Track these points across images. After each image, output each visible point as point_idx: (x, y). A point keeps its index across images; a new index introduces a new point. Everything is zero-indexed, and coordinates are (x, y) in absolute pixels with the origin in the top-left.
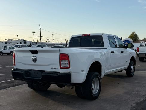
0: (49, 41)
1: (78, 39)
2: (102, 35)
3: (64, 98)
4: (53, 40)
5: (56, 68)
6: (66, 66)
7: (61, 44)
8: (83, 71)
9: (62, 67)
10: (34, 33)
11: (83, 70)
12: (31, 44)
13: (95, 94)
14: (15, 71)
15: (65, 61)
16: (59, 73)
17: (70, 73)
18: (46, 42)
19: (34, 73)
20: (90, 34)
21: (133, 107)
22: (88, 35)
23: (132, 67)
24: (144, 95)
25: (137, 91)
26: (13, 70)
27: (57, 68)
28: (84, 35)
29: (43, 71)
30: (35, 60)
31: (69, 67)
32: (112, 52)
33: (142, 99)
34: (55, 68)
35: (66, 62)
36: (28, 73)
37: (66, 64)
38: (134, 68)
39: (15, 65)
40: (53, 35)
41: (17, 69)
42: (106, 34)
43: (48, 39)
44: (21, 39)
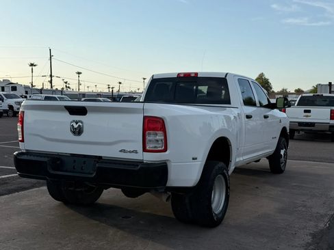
0: (69, 87)
1: (168, 83)
2: (226, 76)
3: (142, 222)
4: (79, 84)
5: (133, 152)
6: (158, 146)
7: (99, 95)
8: (196, 159)
9: (148, 148)
10: (33, 67)
11: (194, 156)
12: (27, 93)
13: (216, 213)
14: (25, 157)
15: (156, 134)
16: (141, 162)
17: (166, 163)
18: (63, 89)
19: (75, 161)
20: (196, 74)
21: (308, 243)
22: (193, 75)
23: (282, 152)
24: (322, 216)
25: (305, 206)
26: (17, 154)
27: (136, 152)
28: (182, 76)
29: (99, 158)
30: (78, 131)
31: (165, 150)
32: (248, 117)
33: (322, 225)
34: (130, 152)
35: (158, 138)
36: (58, 162)
37: (157, 141)
38: (286, 154)
39: (22, 141)
40: (79, 73)
41: (28, 153)
42: (235, 76)
43: (66, 83)
44: (4, 80)
